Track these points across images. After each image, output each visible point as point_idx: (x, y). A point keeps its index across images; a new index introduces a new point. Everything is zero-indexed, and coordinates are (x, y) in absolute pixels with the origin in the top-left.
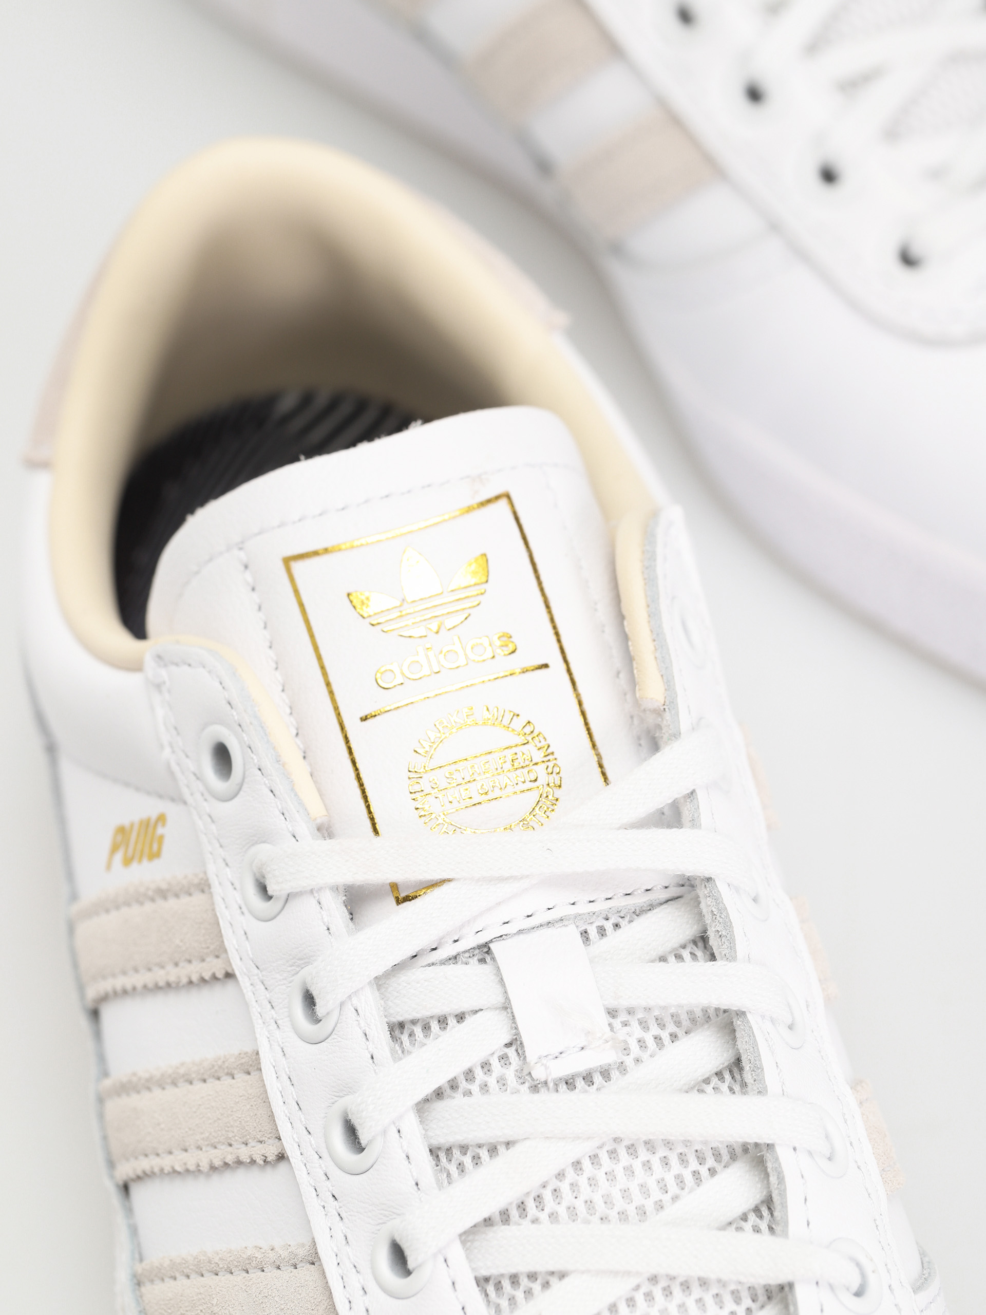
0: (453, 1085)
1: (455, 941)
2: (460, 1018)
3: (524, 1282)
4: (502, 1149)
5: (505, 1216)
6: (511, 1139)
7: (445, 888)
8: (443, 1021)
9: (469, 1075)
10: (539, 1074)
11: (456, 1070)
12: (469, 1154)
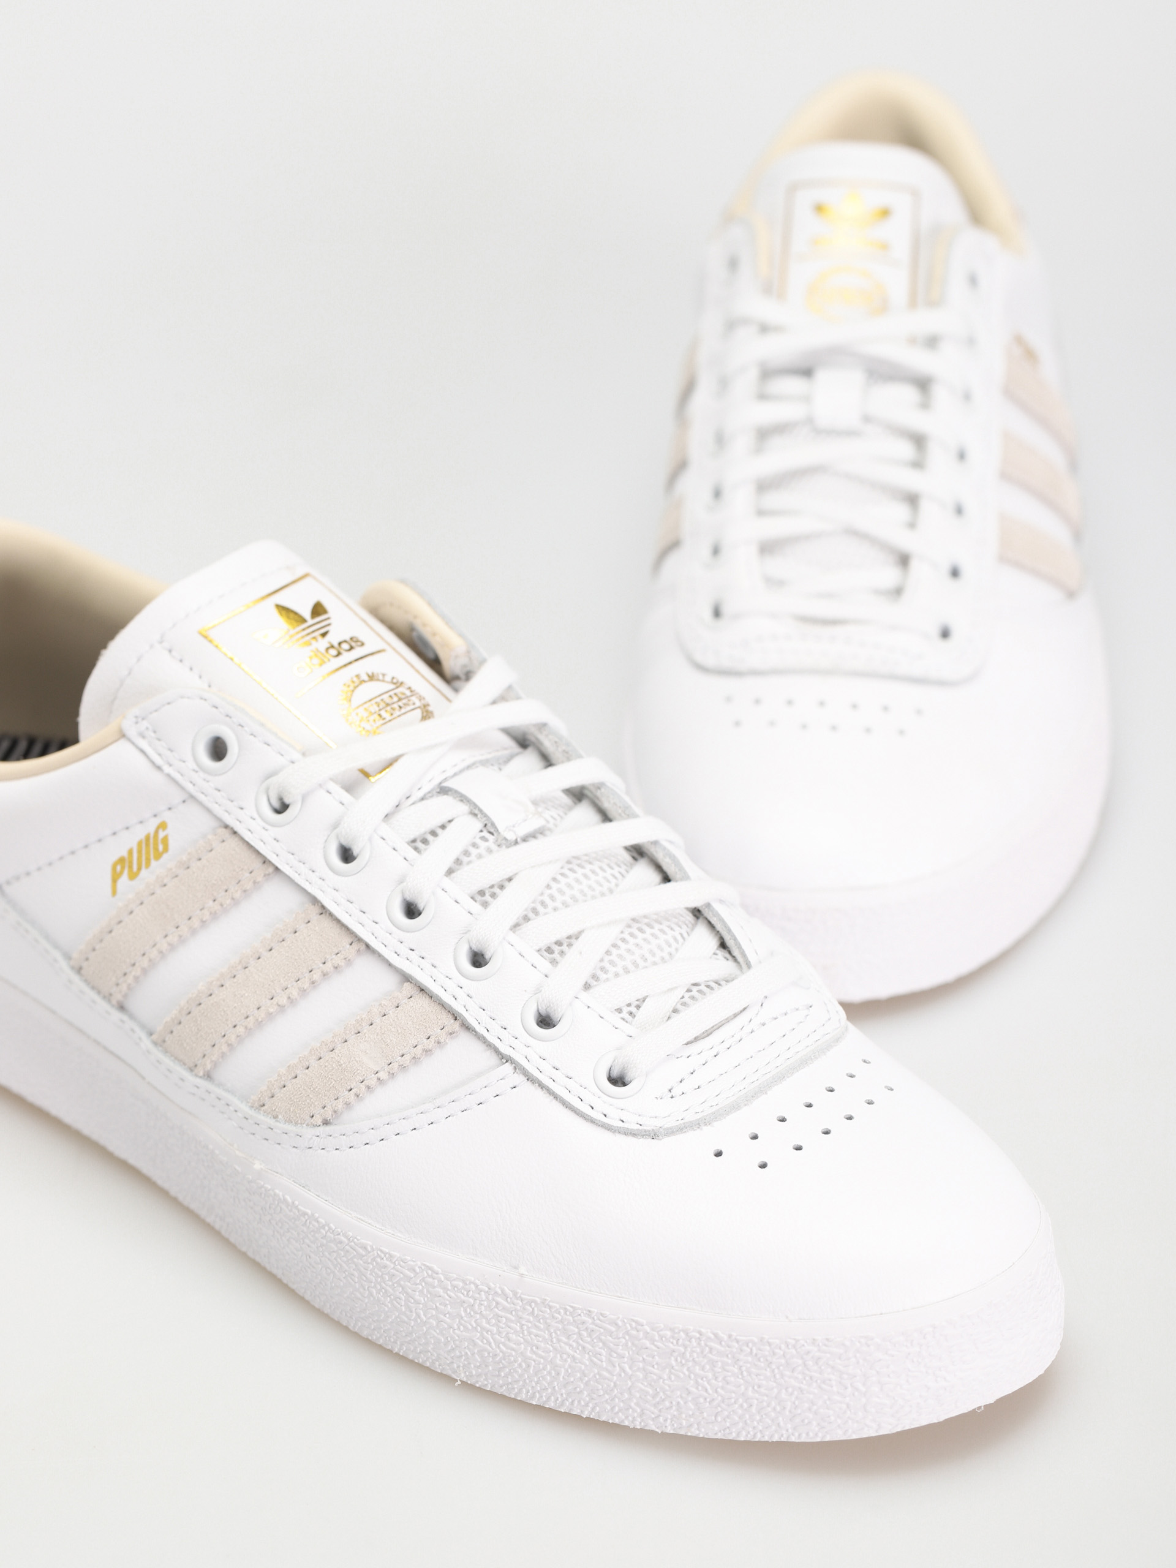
0: (458, 862)
1: (419, 789)
2: (443, 827)
3: (556, 948)
4: (506, 884)
5: (526, 919)
6: (511, 874)
7: (400, 762)
8: (434, 833)
9: (466, 853)
10: (511, 837)
11: (456, 853)
12: (487, 895)
